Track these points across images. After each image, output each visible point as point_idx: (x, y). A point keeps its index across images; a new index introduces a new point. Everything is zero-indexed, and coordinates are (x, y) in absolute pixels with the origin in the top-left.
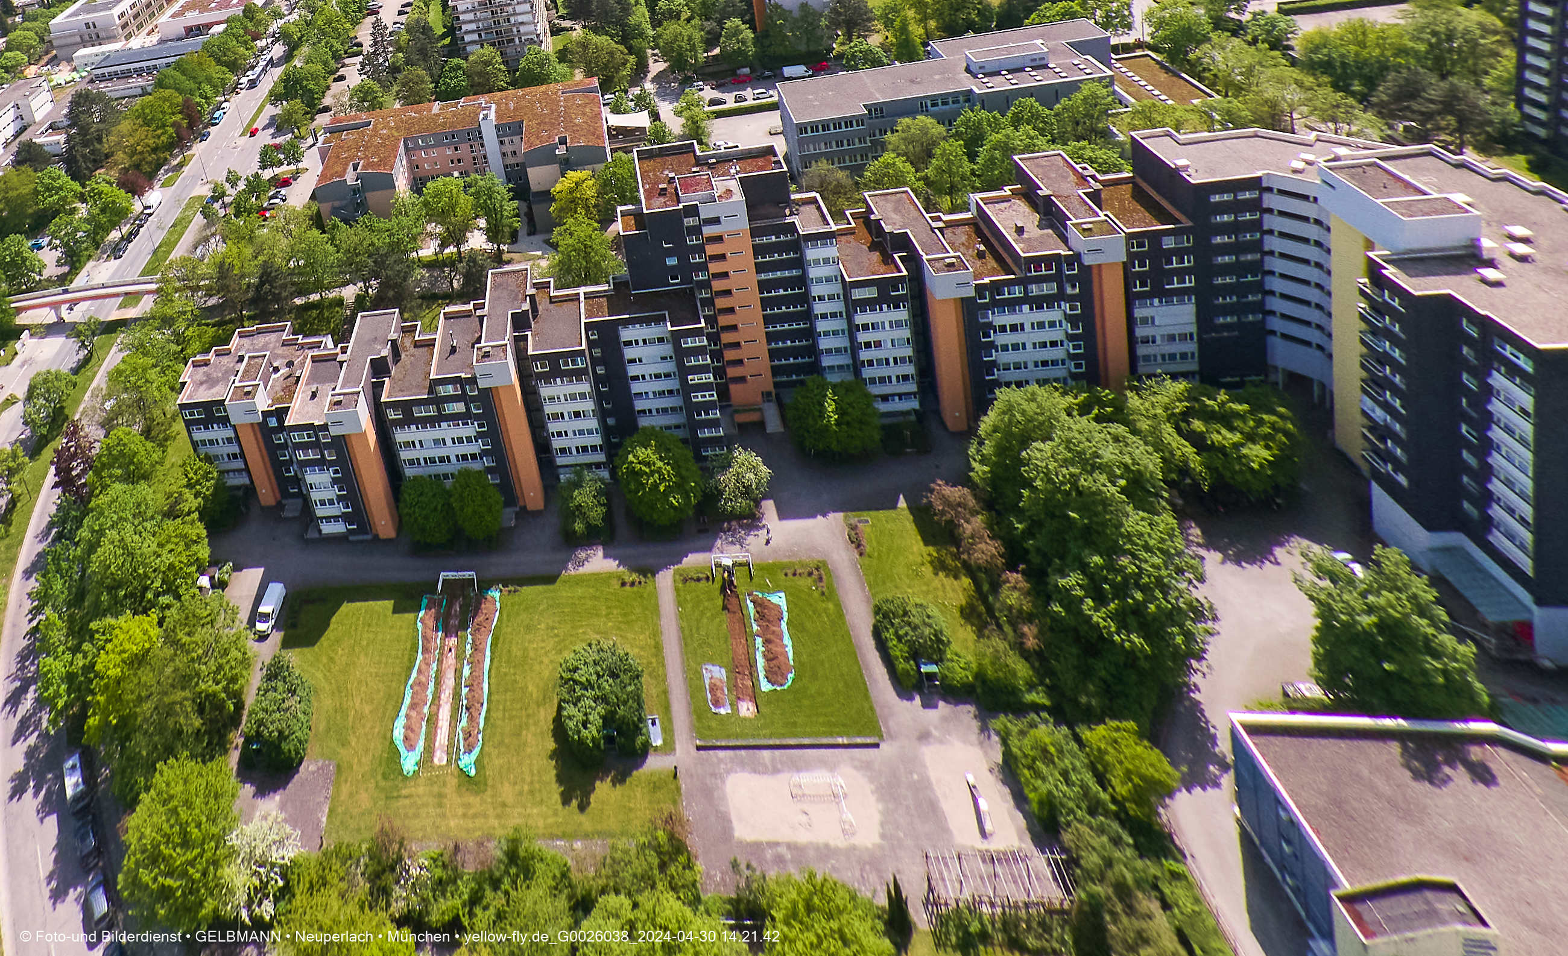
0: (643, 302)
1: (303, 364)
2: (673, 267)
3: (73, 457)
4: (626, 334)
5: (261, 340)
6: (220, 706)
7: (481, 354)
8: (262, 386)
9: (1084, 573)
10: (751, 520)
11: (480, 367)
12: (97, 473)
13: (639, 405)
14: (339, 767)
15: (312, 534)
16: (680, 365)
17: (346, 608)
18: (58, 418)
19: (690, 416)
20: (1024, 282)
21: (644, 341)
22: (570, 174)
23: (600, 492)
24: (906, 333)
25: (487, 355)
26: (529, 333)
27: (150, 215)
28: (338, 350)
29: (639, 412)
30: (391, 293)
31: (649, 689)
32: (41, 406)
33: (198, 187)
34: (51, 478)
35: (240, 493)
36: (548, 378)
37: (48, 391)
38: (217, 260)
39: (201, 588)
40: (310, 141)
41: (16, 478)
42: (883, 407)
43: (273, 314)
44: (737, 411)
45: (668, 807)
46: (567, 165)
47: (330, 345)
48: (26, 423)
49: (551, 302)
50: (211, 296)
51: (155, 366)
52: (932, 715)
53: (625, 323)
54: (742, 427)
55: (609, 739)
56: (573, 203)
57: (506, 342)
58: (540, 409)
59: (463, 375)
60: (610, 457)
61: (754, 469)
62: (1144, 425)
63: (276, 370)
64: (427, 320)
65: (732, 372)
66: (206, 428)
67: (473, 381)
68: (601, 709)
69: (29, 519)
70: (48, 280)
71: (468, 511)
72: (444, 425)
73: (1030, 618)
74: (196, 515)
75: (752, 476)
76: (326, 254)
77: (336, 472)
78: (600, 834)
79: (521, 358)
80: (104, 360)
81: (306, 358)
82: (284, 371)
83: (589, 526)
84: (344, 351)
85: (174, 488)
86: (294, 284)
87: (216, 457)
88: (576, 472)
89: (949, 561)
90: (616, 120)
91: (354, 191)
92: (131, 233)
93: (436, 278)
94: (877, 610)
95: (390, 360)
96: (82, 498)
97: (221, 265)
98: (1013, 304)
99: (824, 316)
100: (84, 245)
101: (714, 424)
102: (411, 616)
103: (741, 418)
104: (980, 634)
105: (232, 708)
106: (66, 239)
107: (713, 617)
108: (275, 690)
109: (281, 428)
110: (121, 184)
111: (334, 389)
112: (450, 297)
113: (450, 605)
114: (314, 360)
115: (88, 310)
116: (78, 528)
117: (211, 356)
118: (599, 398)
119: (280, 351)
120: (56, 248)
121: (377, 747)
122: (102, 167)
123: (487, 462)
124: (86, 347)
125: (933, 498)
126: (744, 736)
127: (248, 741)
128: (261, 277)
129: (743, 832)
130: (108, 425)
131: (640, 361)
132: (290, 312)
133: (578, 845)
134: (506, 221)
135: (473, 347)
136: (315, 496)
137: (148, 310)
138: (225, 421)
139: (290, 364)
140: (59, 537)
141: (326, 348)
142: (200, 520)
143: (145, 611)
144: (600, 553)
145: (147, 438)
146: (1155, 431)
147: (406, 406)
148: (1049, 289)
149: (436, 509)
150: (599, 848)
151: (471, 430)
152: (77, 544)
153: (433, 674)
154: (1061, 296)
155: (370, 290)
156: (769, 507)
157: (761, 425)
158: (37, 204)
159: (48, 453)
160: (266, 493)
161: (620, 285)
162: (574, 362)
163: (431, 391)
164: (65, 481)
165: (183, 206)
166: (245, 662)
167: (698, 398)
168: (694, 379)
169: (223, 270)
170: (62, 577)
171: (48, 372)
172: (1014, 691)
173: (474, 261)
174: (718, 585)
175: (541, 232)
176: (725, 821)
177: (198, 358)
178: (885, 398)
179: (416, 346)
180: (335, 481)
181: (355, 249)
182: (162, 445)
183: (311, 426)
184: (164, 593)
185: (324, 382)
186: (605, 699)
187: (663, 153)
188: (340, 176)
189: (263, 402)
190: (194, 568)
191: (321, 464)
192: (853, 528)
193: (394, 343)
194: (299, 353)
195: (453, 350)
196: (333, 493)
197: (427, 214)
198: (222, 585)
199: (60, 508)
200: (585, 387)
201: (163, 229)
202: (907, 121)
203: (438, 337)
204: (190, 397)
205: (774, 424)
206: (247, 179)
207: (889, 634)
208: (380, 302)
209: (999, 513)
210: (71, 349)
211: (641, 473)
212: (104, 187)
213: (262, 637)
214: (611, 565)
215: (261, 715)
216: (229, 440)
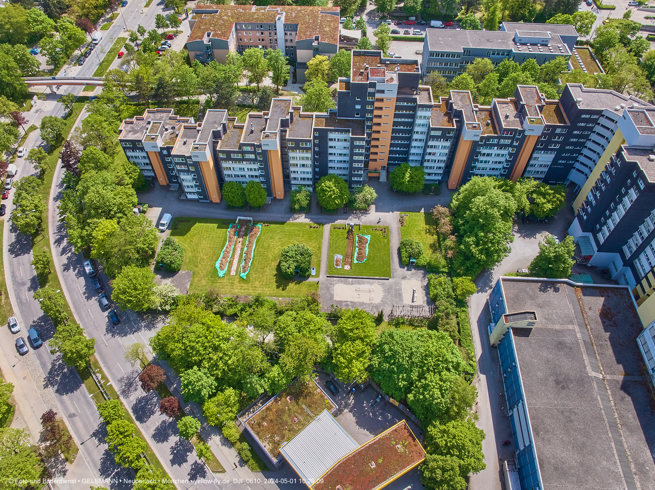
0: (341, 123)
1: (179, 129)
2: (358, 109)
3: (70, 156)
4: (331, 135)
5: (158, 115)
6: (146, 252)
7: (265, 135)
8: (160, 136)
9: (476, 238)
10: (365, 211)
11: (264, 141)
12: (82, 164)
13: (330, 165)
14: (194, 273)
15: (183, 198)
16: (352, 151)
17: (197, 225)
18: (59, 138)
19: (350, 172)
20: (499, 138)
21: (338, 140)
22: (318, 56)
23: (307, 195)
24: (446, 151)
25: (267, 136)
26: (288, 129)
27: (96, 44)
28: (197, 125)
29: (330, 167)
30: (223, 102)
31: (314, 259)
32: (50, 132)
33: (122, 32)
34: (60, 163)
35: (150, 179)
36: (293, 149)
37: (52, 125)
38: (135, 74)
39: (134, 212)
40: (184, 16)
41: (43, 162)
42: (427, 177)
43: (164, 103)
44: (370, 172)
45: (313, 291)
46: (317, 51)
47: (193, 121)
48: (43, 139)
49: (300, 117)
50: (132, 91)
51: (106, 121)
52: (409, 272)
53: (331, 131)
54: (370, 178)
55: (297, 273)
56: (316, 71)
57: (277, 131)
58: (288, 161)
59: (256, 143)
60: (314, 183)
61: (371, 194)
62: (517, 194)
63: (167, 130)
64: (240, 116)
65: (372, 157)
66: (133, 151)
67: (260, 146)
68: (295, 264)
69: (52, 178)
70: (43, 71)
71: (252, 196)
72: (244, 163)
73: (452, 249)
74: (130, 186)
75: (370, 196)
76: (192, 78)
77: (195, 176)
78: (288, 296)
79: (283, 139)
80: (79, 115)
81: (181, 126)
82: (170, 131)
83: (301, 207)
84: (200, 125)
85: (119, 174)
86: (175, 90)
87: (139, 164)
88: (299, 187)
89: (432, 231)
90: (345, 33)
91: (207, 47)
92: (86, 53)
93: (246, 97)
94: (402, 243)
95: (222, 132)
96: (76, 173)
97: (137, 77)
98: (491, 146)
99: (416, 140)
100: (61, 55)
101: (360, 176)
102: (225, 230)
103: (370, 175)
104: (434, 252)
105: (151, 253)
106: (50, 51)
107: (343, 240)
108: (168, 249)
109: (169, 155)
110: (78, 25)
111: (194, 142)
112: (251, 107)
113: (241, 228)
114: (185, 128)
115: (67, 90)
116: (76, 185)
117: (134, 120)
118: (314, 160)
119: (168, 121)
120: (45, 55)
121: (209, 268)
122: (65, 13)
123: (262, 179)
124: (69, 108)
125: (434, 210)
126: (345, 275)
127: (158, 263)
128: (158, 85)
129: (336, 298)
130: (85, 144)
131: (335, 147)
132: (173, 104)
133: (280, 299)
134: (283, 75)
135: (261, 131)
136: (184, 184)
137: (100, 94)
138: (142, 149)
139: (173, 128)
140: (68, 187)
141: (191, 123)
142: (133, 187)
143: (111, 218)
144: (304, 216)
145: (105, 152)
146: (520, 197)
147: (228, 153)
148: (508, 142)
149: (238, 194)
150: (287, 300)
151: (256, 166)
152: (77, 191)
153: (232, 249)
154: (511, 145)
155: (213, 99)
156: (373, 207)
157: (378, 178)
158: (29, 28)
159: (56, 153)
160: (162, 180)
161: (332, 114)
162: (306, 144)
163: (240, 148)
164: (67, 165)
165: (114, 42)
166: (156, 239)
167: (355, 165)
168: (356, 158)
169: (138, 80)
170: (72, 202)
171: (51, 117)
172: (438, 268)
173: (266, 92)
174: (347, 231)
175: (299, 83)
176: (332, 295)
177: (128, 120)
178: (429, 174)
179: (234, 128)
180: (194, 179)
181: (207, 78)
182: (112, 155)
183: (183, 156)
184: (119, 213)
185: (190, 138)
186: (297, 261)
187: (365, 54)
188: (200, 38)
189: (160, 143)
190: (131, 205)
191: (188, 172)
192: (402, 217)
193: (224, 125)
194: (178, 123)
195: (252, 132)
196: (193, 183)
197: (244, 65)
198: (144, 212)
199: (66, 176)
200: (309, 155)
201: (104, 53)
202: (479, 59)
203: (246, 125)
204: (125, 137)
205: (383, 178)
206: (149, 32)
207: (403, 250)
208: (217, 105)
209: (455, 217)
210: (61, 107)
211: (326, 191)
212: (68, 25)
213: (162, 231)
214: (307, 221)
215: (163, 256)
216: (144, 157)
